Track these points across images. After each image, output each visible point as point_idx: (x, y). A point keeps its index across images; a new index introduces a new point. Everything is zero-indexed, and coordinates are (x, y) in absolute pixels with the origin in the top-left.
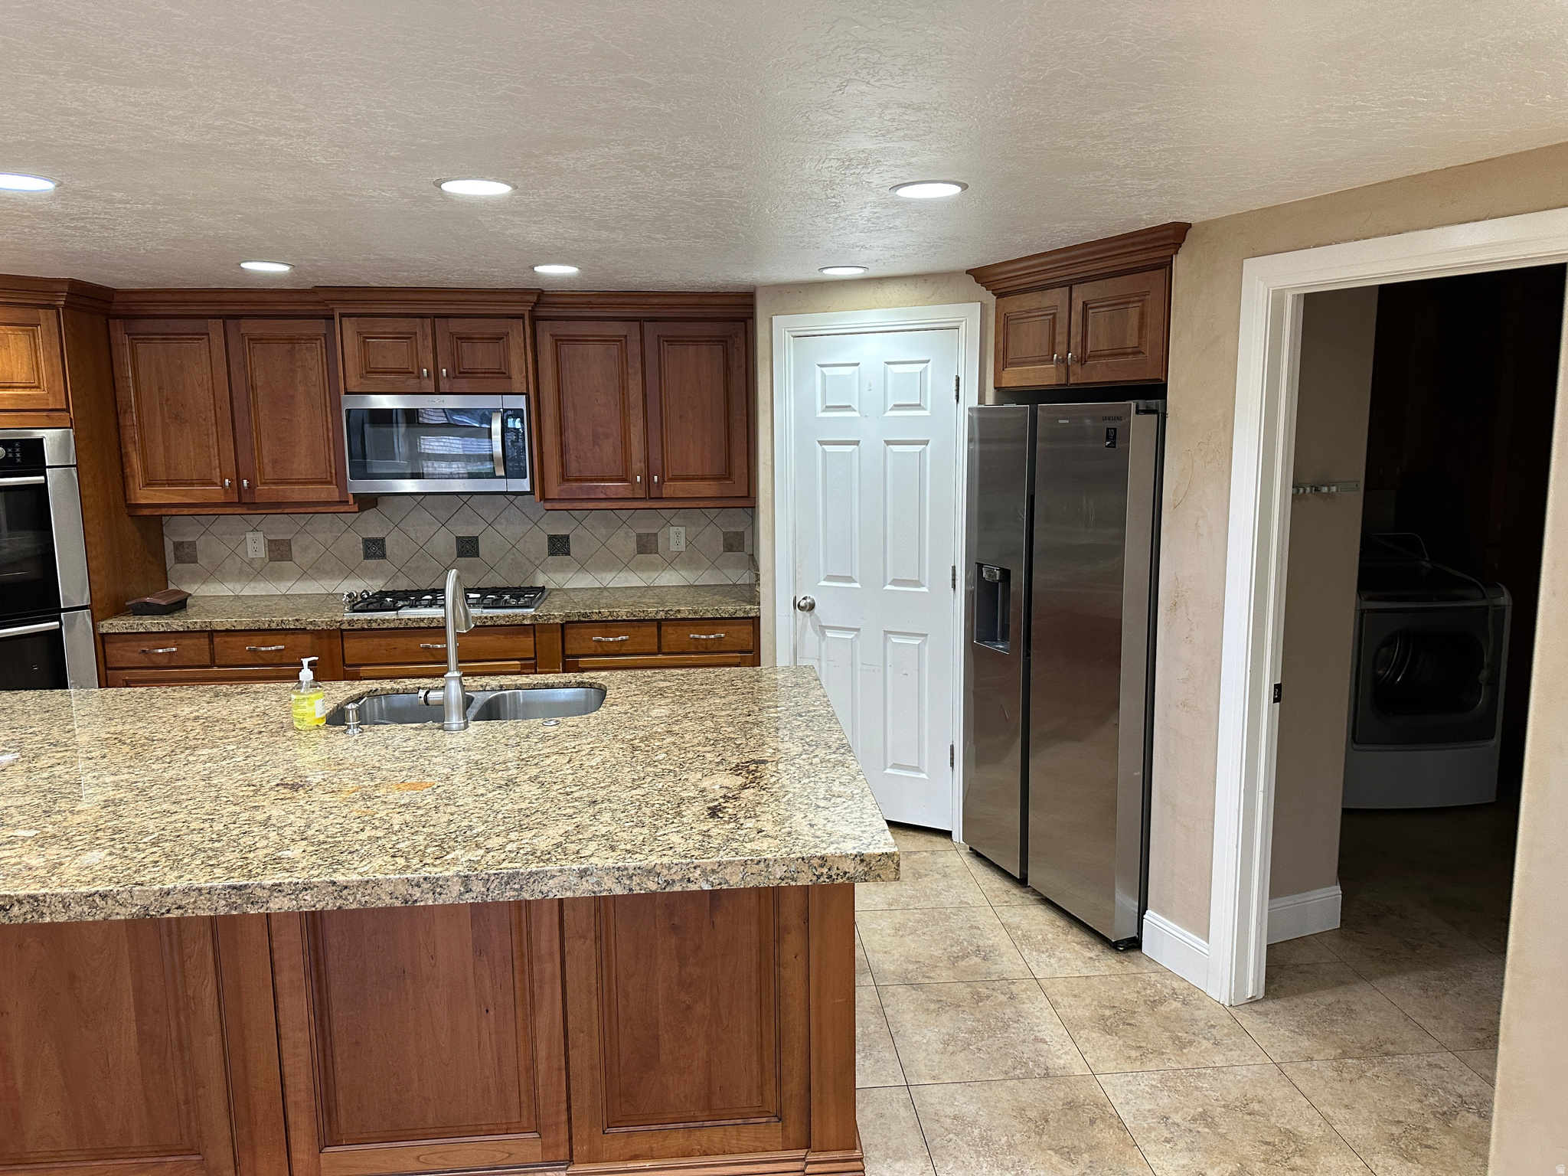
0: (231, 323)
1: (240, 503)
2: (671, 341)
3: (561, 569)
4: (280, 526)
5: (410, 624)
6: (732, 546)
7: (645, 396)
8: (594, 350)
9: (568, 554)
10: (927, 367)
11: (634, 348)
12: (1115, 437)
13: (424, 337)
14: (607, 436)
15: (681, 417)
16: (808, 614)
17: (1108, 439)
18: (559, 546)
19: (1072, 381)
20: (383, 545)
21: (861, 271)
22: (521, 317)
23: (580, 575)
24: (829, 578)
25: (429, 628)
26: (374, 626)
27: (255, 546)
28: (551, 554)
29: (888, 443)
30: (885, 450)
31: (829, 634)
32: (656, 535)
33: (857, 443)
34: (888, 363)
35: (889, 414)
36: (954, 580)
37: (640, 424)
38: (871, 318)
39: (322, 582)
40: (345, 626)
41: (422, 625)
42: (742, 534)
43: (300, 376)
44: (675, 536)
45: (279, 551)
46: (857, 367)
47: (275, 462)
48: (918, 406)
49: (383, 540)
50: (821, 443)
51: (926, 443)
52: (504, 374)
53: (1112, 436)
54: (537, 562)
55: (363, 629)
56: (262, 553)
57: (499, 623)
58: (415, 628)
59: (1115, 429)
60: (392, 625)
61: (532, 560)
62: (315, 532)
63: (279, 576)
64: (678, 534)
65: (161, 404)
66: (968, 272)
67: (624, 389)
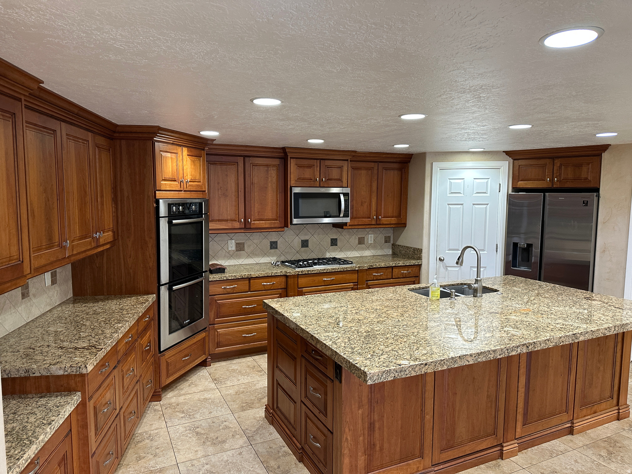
0: (247, 159)
1: (245, 228)
2: (386, 169)
3: (334, 251)
4: (241, 237)
5: (321, 272)
6: (387, 241)
7: (377, 188)
8: (363, 172)
9: (337, 245)
10: (488, 181)
11: (375, 171)
12: (587, 203)
13: (317, 167)
14: (365, 202)
15: (388, 196)
16: (441, 262)
17: (584, 203)
18: (334, 242)
19: (554, 186)
20: (277, 244)
21: (483, 149)
22: (348, 160)
23: (340, 253)
24: (450, 250)
25: (327, 272)
26: (310, 272)
27: (232, 245)
28: (331, 245)
29: (474, 204)
30: (473, 207)
31: (449, 269)
32: (364, 237)
33: (462, 204)
34: (474, 179)
35: (474, 195)
36: (497, 248)
37: (375, 198)
38: (470, 164)
39: (254, 259)
40: (300, 273)
41: (325, 271)
42: (389, 237)
43: (270, 180)
44: (370, 238)
45: (240, 247)
46: (463, 180)
47: (259, 212)
48: (485, 193)
49: (277, 242)
50: (448, 204)
51: (488, 204)
52: (340, 180)
53: (586, 203)
54: (327, 249)
55: (306, 274)
56: (234, 248)
57: (348, 270)
58: (322, 273)
59: (587, 201)
60: (315, 272)
61: (325, 248)
62: (254, 239)
63: (239, 257)
64: (371, 237)
65: (218, 189)
66: (503, 152)
67: (371, 186)
